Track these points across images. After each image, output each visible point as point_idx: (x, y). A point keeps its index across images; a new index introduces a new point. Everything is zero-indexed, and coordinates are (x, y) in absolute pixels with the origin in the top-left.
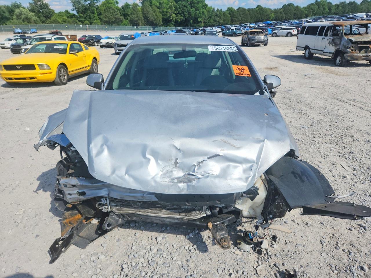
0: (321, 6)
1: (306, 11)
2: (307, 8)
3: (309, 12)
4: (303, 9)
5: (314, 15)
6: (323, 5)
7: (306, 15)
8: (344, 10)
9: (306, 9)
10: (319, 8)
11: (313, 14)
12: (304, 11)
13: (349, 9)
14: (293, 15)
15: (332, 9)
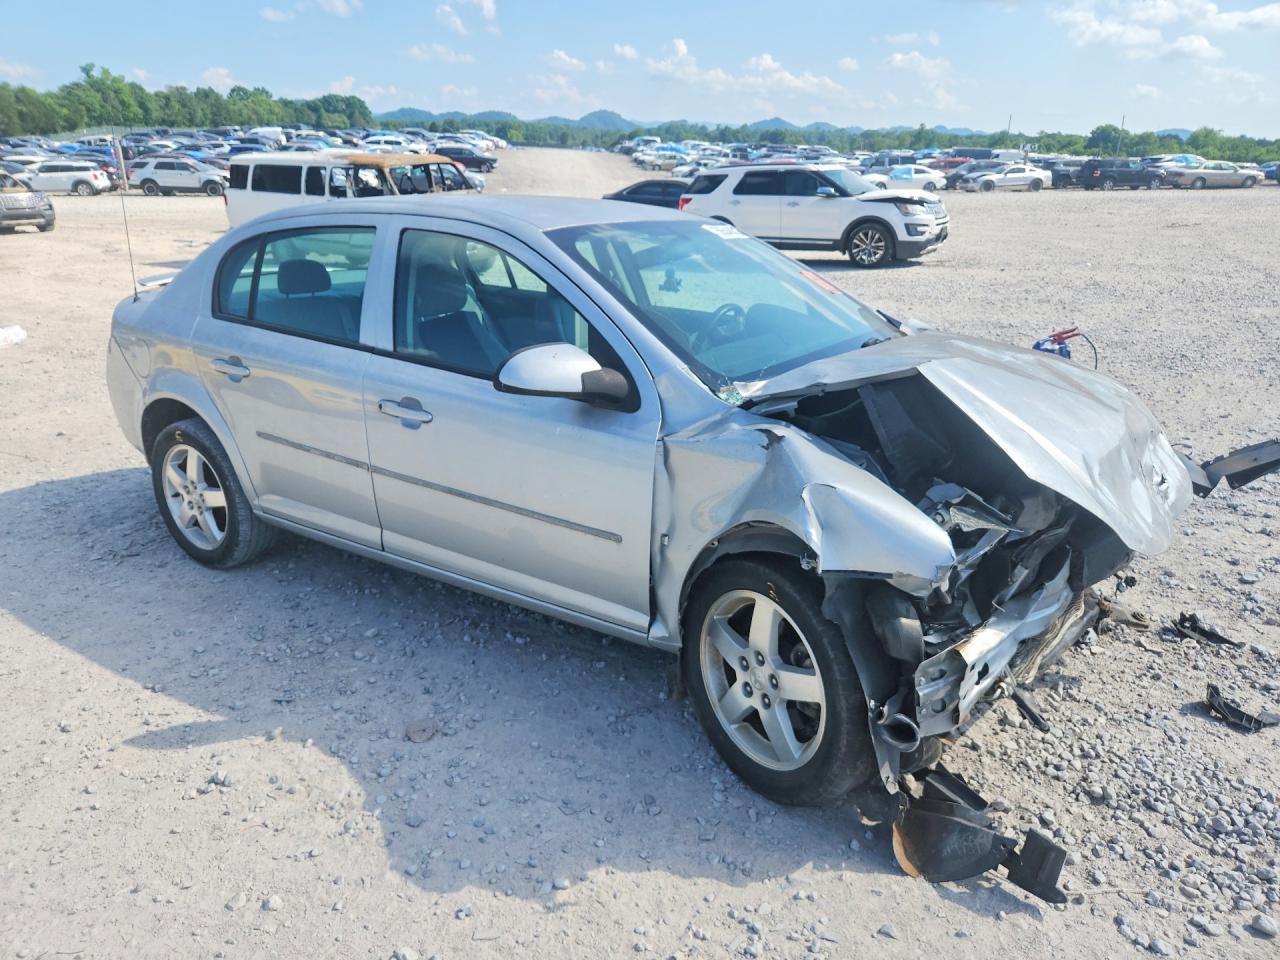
0: (112, 95)
1: (62, 106)
2: (64, 98)
3: (75, 112)
4: (49, 100)
5: (97, 121)
6: (116, 92)
7: (66, 121)
8: (190, 114)
9: (60, 101)
10: (105, 99)
11: (91, 118)
12: (57, 107)
13: (202, 110)
14: (16, 119)
15: (149, 105)
